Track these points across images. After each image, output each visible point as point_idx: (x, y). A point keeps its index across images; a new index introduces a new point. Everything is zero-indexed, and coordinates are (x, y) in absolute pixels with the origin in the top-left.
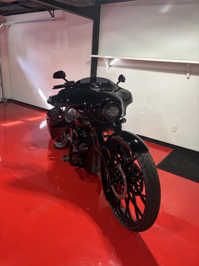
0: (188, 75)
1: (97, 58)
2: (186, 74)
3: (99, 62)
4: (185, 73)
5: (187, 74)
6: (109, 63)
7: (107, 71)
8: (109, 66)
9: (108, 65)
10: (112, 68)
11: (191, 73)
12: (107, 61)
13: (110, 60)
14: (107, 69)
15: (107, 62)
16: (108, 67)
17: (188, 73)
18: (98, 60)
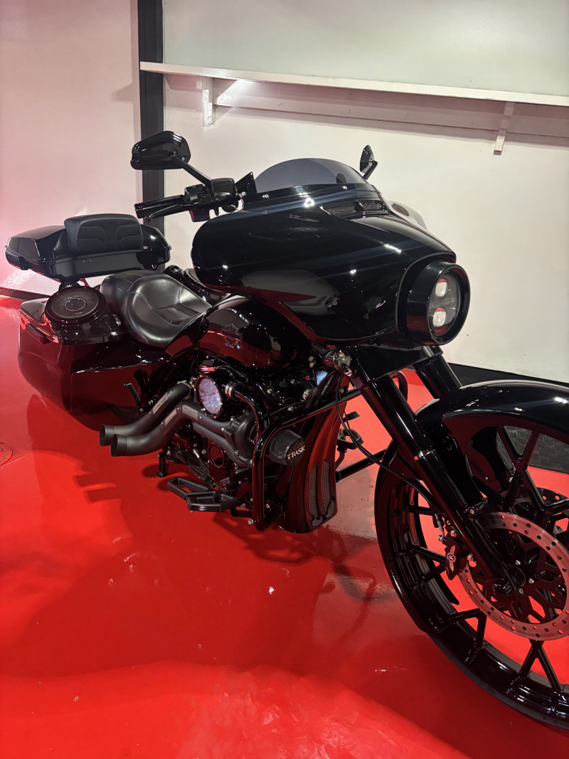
0: (500, 140)
1: (159, 77)
2: (495, 139)
3: (169, 93)
4: (491, 134)
5: (498, 140)
6: (213, 98)
7: (205, 129)
8: (215, 107)
9: (211, 104)
10: (224, 118)
11: (512, 136)
12: (208, 91)
13: (218, 84)
14: (208, 121)
15: (206, 94)
16: (211, 112)
17: (502, 135)
18: (166, 86)
